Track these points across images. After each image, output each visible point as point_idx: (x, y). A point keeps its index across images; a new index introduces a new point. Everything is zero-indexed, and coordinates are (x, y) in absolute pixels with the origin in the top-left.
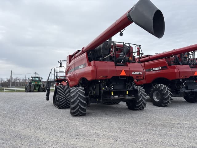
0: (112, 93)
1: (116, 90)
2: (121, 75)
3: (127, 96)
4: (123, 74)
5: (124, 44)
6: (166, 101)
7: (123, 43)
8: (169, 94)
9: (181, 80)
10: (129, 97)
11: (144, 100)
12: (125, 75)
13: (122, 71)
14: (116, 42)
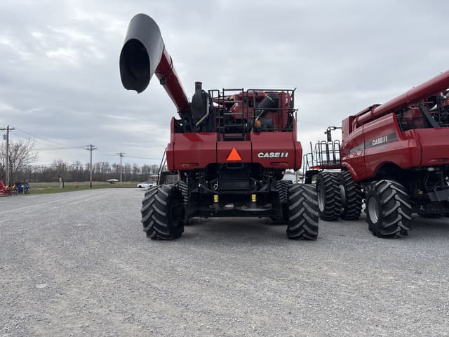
0: (216, 198)
1: (224, 193)
2: (228, 159)
3: (254, 204)
4: (234, 157)
5: (245, 91)
6: (389, 225)
7: (243, 90)
8: (398, 204)
9: (431, 169)
10: (257, 208)
11: (310, 216)
12: (240, 159)
13: (231, 150)
14: (224, 90)
